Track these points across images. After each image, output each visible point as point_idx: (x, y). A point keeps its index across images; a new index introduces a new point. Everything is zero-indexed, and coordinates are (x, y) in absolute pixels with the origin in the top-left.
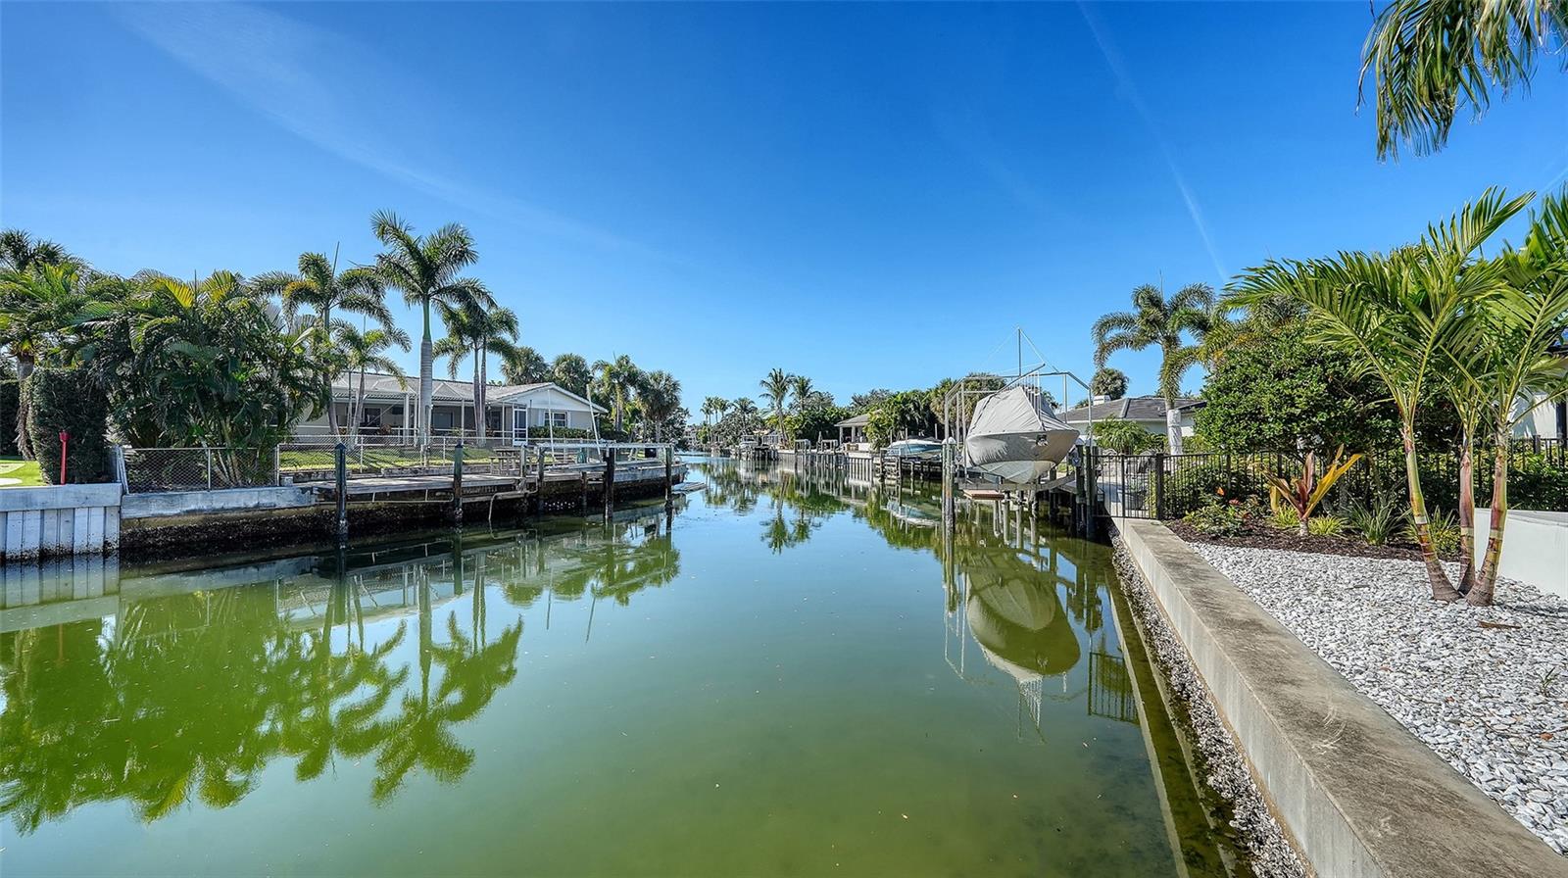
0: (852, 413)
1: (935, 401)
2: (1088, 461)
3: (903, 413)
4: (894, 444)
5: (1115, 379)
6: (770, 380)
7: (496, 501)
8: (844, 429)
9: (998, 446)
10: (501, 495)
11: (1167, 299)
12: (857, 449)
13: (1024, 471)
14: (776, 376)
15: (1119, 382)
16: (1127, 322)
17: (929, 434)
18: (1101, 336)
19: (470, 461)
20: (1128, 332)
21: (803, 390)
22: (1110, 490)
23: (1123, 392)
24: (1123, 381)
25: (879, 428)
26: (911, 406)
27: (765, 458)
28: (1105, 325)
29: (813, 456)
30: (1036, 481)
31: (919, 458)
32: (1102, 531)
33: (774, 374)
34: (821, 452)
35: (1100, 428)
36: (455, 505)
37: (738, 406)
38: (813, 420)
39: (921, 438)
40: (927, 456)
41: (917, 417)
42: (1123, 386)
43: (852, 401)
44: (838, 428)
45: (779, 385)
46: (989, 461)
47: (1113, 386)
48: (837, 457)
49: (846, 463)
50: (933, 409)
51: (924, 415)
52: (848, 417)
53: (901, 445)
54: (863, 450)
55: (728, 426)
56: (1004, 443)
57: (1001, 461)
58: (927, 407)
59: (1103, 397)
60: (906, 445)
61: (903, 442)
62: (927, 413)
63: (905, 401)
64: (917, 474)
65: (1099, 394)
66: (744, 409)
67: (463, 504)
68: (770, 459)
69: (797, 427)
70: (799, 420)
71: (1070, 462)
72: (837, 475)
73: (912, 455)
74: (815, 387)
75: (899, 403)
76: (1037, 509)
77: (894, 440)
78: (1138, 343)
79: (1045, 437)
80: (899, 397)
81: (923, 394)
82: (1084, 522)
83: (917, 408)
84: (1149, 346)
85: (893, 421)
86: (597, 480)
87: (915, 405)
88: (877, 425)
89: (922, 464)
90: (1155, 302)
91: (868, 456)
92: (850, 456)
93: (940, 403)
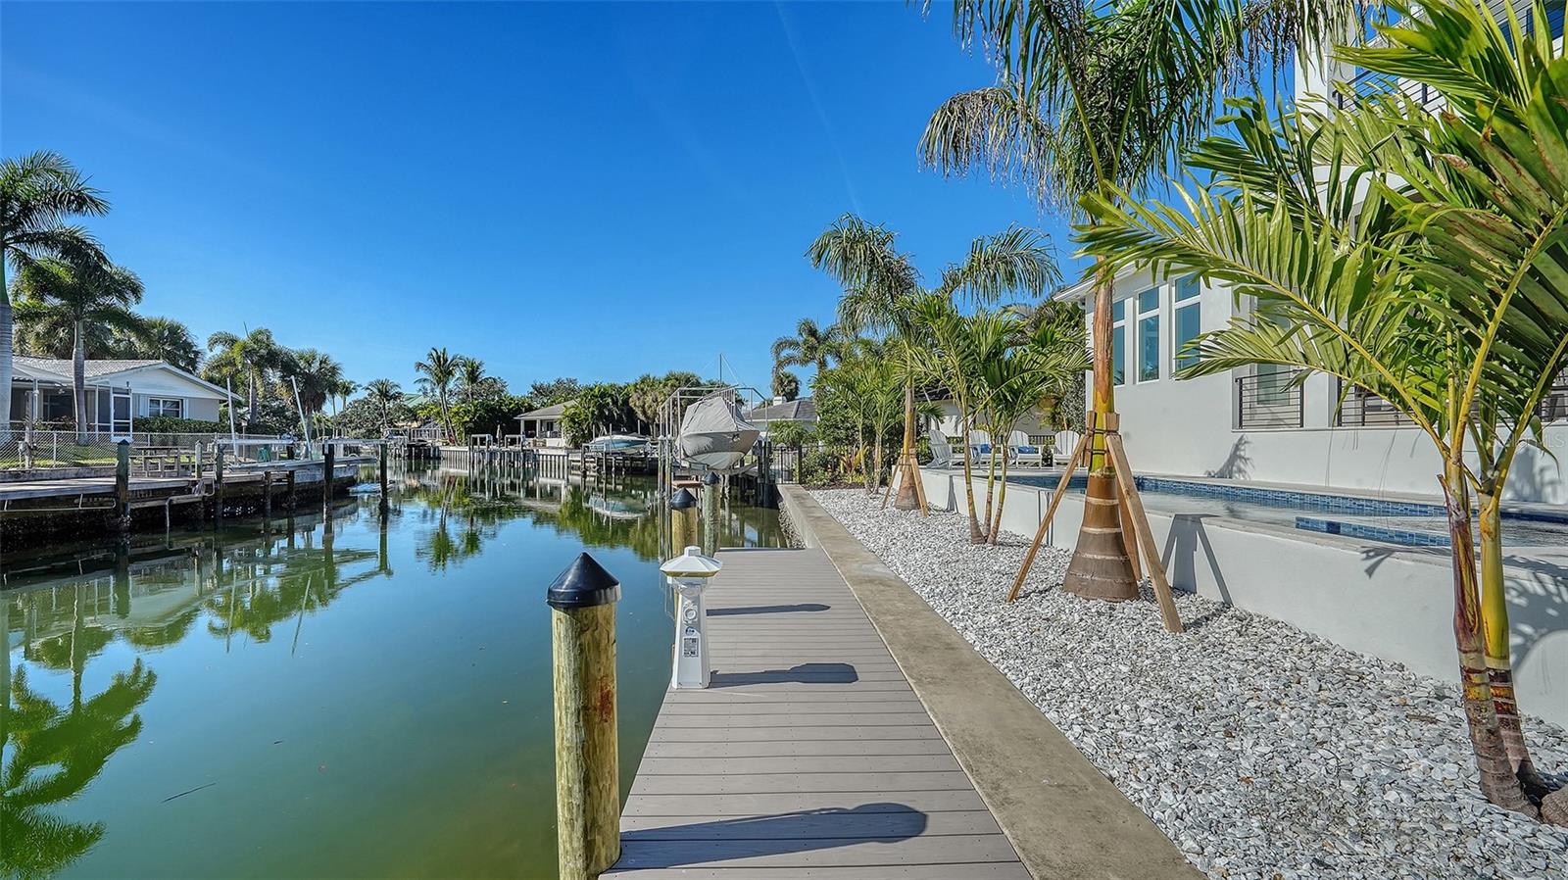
0: (535, 404)
1: (635, 396)
2: (765, 451)
3: (601, 407)
4: (597, 439)
5: (790, 382)
6: (430, 363)
7: (171, 506)
8: (526, 422)
9: (706, 442)
10: (177, 499)
11: (821, 331)
12: (544, 446)
13: (722, 460)
14: (439, 358)
15: (794, 385)
16: (794, 344)
17: (632, 430)
18: (778, 354)
19: (89, 462)
20: (796, 353)
21: (473, 376)
22: (777, 473)
23: (797, 394)
24: (797, 384)
25: (575, 423)
26: (609, 400)
27: (422, 457)
28: (781, 345)
29: (492, 454)
30: (731, 467)
31: (623, 453)
32: (773, 499)
33: (434, 354)
34: (504, 449)
35: (776, 426)
36: (118, 512)
37: (376, 391)
38: (487, 412)
39: (624, 433)
40: (631, 451)
41: (616, 412)
42: (797, 388)
43: (532, 390)
44: (518, 422)
45: (443, 369)
46: (699, 453)
47: (789, 389)
48: (524, 455)
49: (535, 459)
50: (631, 404)
51: (622, 410)
52: (530, 409)
53: (604, 441)
54: (555, 446)
55: (359, 416)
56: (711, 440)
57: (708, 452)
58: (626, 402)
59: (781, 398)
60: (607, 441)
61: (608, 438)
62: (625, 408)
63: (603, 395)
64: (618, 469)
65: (778, 394)
66: (385, 394)
67: (131, 510)
68: (428, 458)
69: (467, 419)
70: (469, 411)
71: (754, 453)
72: (524, 474)
73: (617, 450)
74: (486, 373)
75: (597, 397)
76: (730, 492)
77: (597, 436)
78: (804, 362)
79: (738, 435)
80: (596, 390)
81: (621, 388)
82: (764, 497)
83: (615, 403)
84: (810, 364)
85: (590, 415)
86: (279, 480)
87: (613, 400)
88: (572, 420)
89: (625, 459)
90: (813, 333)
91: (563, 453)
92: (540, 452)
93: (639, 399)
